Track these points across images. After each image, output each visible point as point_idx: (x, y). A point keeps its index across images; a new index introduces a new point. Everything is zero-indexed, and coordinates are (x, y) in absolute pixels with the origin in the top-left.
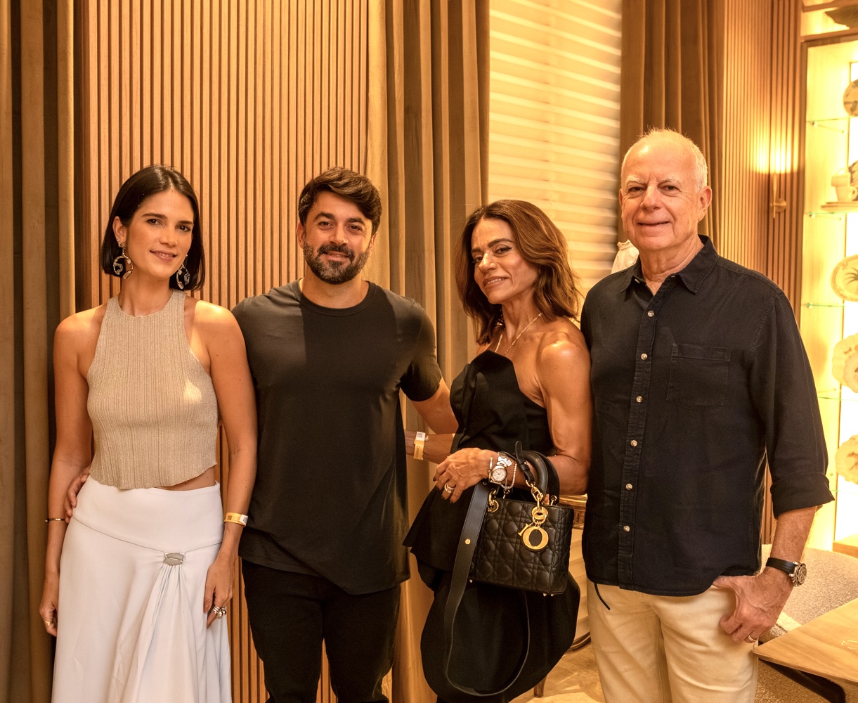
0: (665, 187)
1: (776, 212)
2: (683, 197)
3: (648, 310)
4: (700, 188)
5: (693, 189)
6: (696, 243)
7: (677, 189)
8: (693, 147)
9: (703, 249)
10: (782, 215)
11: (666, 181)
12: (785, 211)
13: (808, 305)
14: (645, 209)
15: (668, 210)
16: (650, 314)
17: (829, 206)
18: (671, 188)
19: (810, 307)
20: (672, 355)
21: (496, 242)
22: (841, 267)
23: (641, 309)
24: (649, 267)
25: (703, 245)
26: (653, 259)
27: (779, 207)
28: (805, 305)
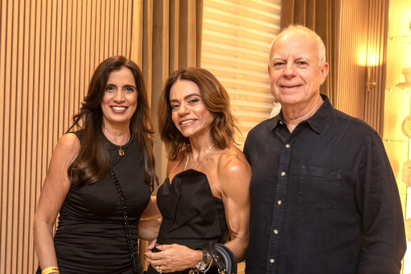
0: (298, 63)
1: (370, 88)
2: (311, 69)
3: (286, 144)
4: (322, 63)
5: (317, 64)
6: (319, 99)
7: (307, 64)
8: (317, 37)
9: (323, 104)
10: (373, 89)
11: (299, 59)
12: (375, 87)
13: (387, 140)
14: (286, 77)
15: (301, 77)
16: (288, 146)
17: (400, 85)
18: (303, 63)
19: (389, 141)
20: (302, 174)
21: (190, 96)
22: (407, 120)
23: (282, 142)
24: (288, 115)
25: (323, 102)
26: (290, 110)
27: (371, 85)
28: (385, 140)
